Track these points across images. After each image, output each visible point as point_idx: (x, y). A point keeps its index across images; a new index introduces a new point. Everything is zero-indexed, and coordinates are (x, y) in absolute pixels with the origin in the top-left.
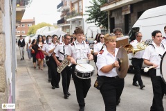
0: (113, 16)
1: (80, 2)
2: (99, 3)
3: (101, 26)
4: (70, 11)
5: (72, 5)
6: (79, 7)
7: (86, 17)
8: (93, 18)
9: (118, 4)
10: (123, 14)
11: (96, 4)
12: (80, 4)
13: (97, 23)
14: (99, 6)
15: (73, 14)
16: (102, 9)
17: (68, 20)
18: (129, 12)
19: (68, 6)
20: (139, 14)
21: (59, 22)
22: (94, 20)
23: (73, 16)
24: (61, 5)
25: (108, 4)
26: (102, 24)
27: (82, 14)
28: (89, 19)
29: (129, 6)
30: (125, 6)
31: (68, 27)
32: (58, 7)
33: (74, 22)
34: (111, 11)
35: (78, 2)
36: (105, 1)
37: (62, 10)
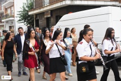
0: (38, 18)
1: (12, 8)
2: (27, 9)
4: (5, 14)
5: (6, 9)
6: (11, 11)
7: (17, 19)
8: (23, 19)
9: (42, 10)
10: (45, 17)
11: (24, 10)
14: (27, 11)
15: (7, 16)
16: (30, 13)
17: (3, 21)
18: (49, 16)
19: (3, 10)
20: (58, 18)
22: (23, 21)
23: (7, 18)
25: (34, 10)
26: (29, 24)
27: (13, 17)
28: (19, 20)
29: (50, 12)
30: (47, 11)
31: (3, 26)
33: (7, 22)
34: (37, 15)
35: (10, 7)
36: (31, 7)
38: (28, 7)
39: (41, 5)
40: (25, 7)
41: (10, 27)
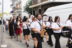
0: (34, 10)
1: (20, 4)
2: (28, 5)
3: (29, 14)
4: (16, 8)
5: (17, 5)
6: (20, 6)
9: (37, 5)
10: (38, 9)
13: (27, 12)
14: (28, 6)
15: (17, 9)
16: (30, 7)
17: (15, 11)
18: (41, 8)
19: (15, 6)
21: (12, 12)
23: (17, 10)
25: (32, 5)
27: (21, 9)
28: (24, 11)
29: (41, 6)
30: (39, 6)
31: (15, 14)
32: (11, 6)
33: (17, 12)
34: (34, 8)
35: (19, 4)
36: (31, 4)
37: (13, 7)
38: (29, 3)
39: (36, 2)
40: (27, 3)
41: (19, 15)
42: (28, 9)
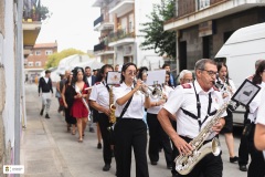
0: (185, 38)
1: (131, 16)
2: (161, 18)
3: (165, 55)
4: (115, 31)
5: (118, 20)
6: (129, 23)
7: (140, 40)
8: (152, 42)
9: (193, 19)
10: (201, 35)
11: (156, 19)
12: (131, 20)
13: (158, 49)
14: (162, 23)
15: (120, 34)
16: (167, 27)
17: (110, 45)
18: (210, 33)
19: (112, 22)
20: (227, 36)
21: (97, 48)
22: (153, 45)
23: (119, 39)
24: (100, 20)
25: (176, 19)
26: (167, 51)
27: (134, 36)
28: (145, 44)
29: (210, 23)
30: (204, 22)
31: (111, 56)
32: (96, 23)
33: (120, 47)
34: (182, 31)
35: (127, 15)
36: (171, 15)
37: (102, 28)
38: (163, 13)
39: (190, 9)
40: (158, 13)
41: (126, 58)
42: (158, 37)
